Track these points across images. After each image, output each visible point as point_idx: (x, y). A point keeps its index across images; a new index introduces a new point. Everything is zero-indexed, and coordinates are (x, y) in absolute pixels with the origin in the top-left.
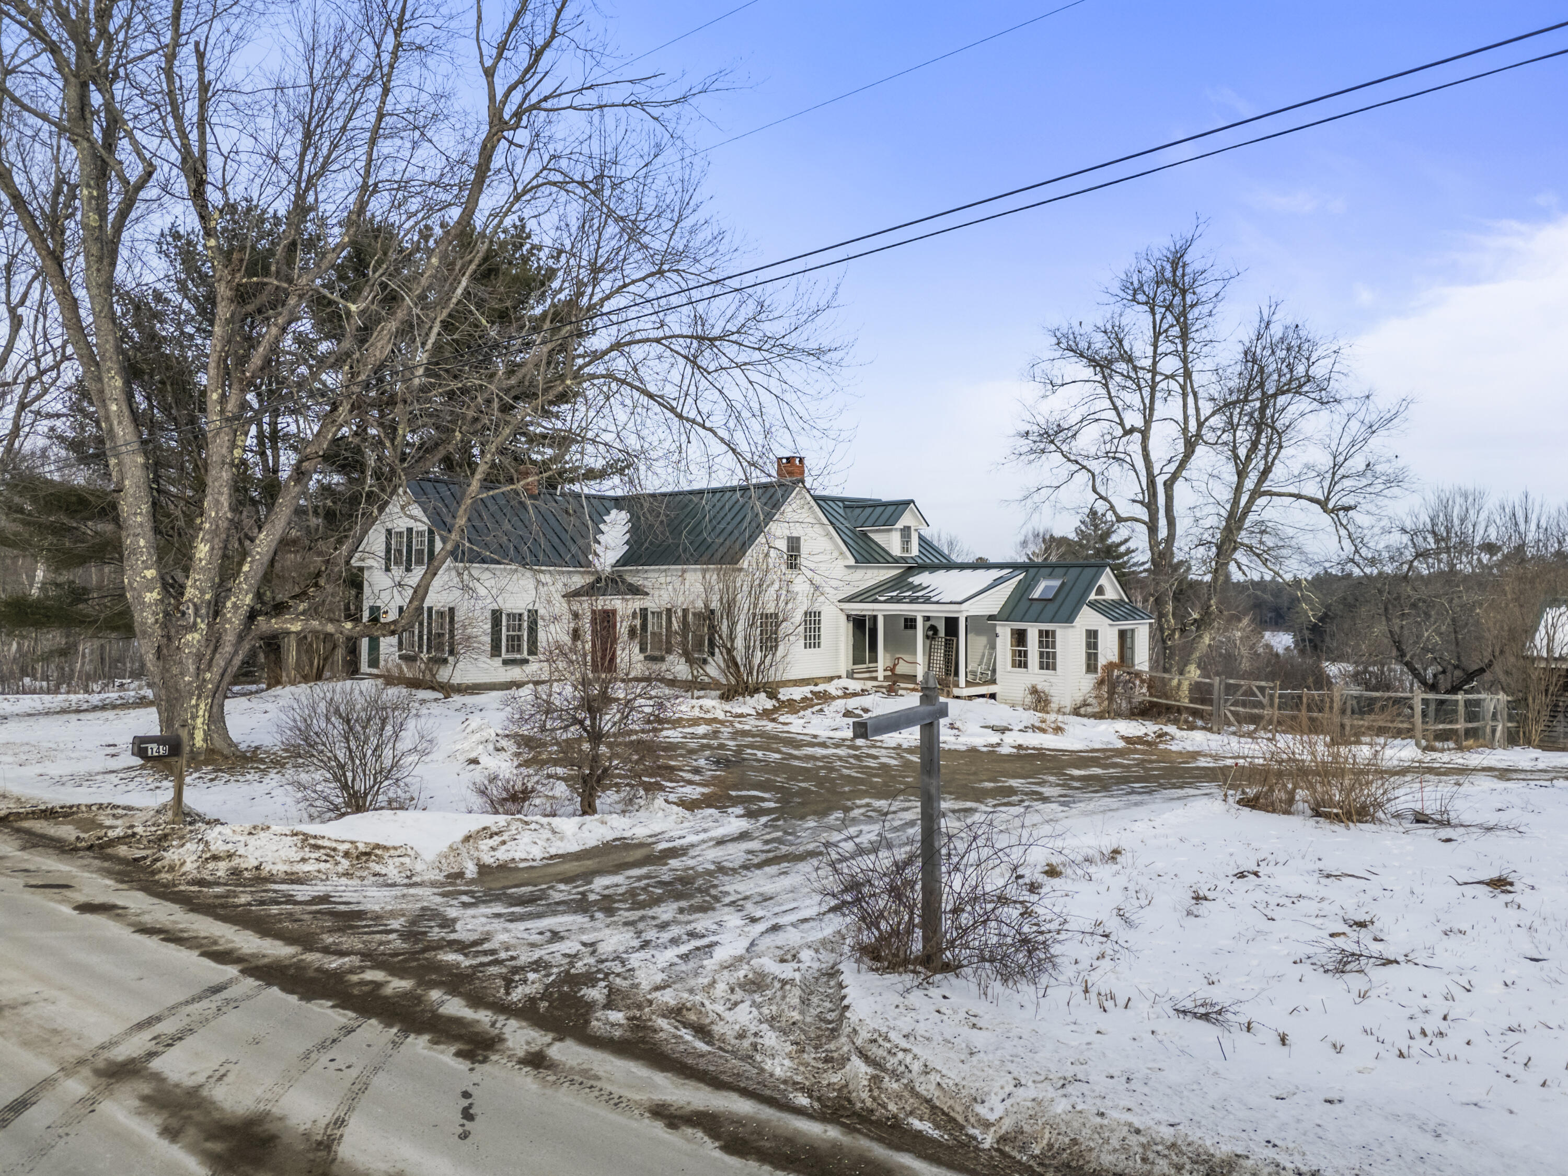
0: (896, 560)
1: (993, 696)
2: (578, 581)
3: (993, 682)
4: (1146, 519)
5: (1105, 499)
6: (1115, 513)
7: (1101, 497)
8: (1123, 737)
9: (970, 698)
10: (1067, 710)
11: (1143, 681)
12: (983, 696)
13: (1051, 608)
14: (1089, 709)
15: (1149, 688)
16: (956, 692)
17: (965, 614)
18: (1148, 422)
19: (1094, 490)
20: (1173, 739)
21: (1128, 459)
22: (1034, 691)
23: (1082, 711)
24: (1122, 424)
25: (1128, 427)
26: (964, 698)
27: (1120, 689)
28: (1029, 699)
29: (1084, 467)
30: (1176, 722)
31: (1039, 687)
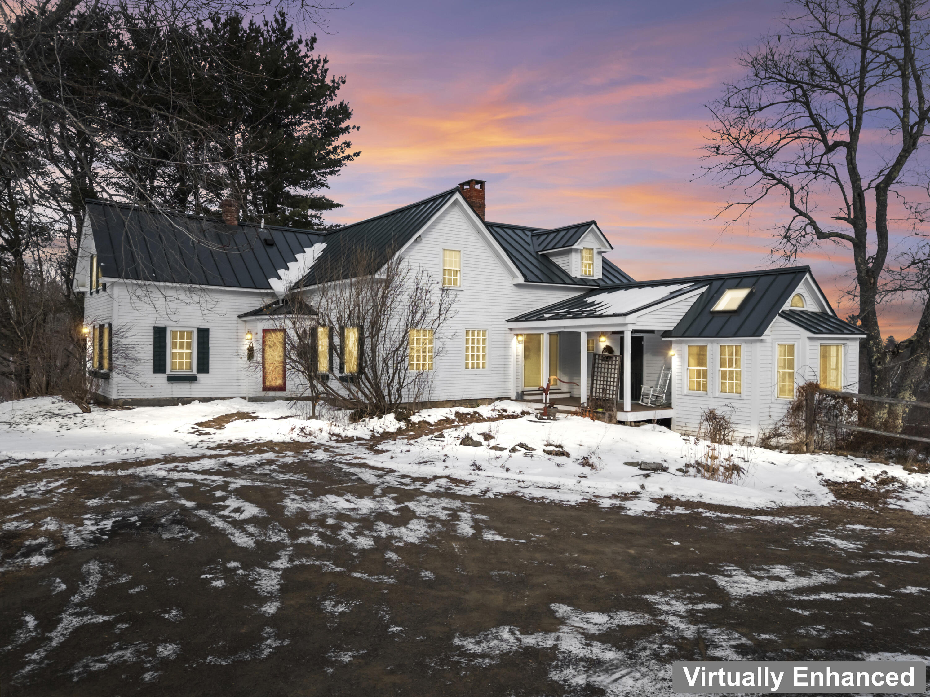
0: (575, 281)
1: (666, 423)
2: (256, 303)
3: (668, 406)
4: (853, 235)
5: (805, 215)
6: (816, 228)
7: (801, 213)
8: (828, 483)
9: (637, 424)
10: (753, 441)
11: (852, 408)
12: (649, 422)
13: (736, 321)
14: (782, 441)
15: (860, 415)
16: (620, 416)
17: (631, 328)
18: (854, 134)
19: (792, 206)
20: (904, 487)
21: (831, 171)
22: (712, 417)
23: (773, 442)
24: (824, 140)
25: (830, 143)
26: (630, 424)
27: (822, 417)
28: (707, 427)
29: (780, 181)
30: (901, 460)
31: (718, 413)
